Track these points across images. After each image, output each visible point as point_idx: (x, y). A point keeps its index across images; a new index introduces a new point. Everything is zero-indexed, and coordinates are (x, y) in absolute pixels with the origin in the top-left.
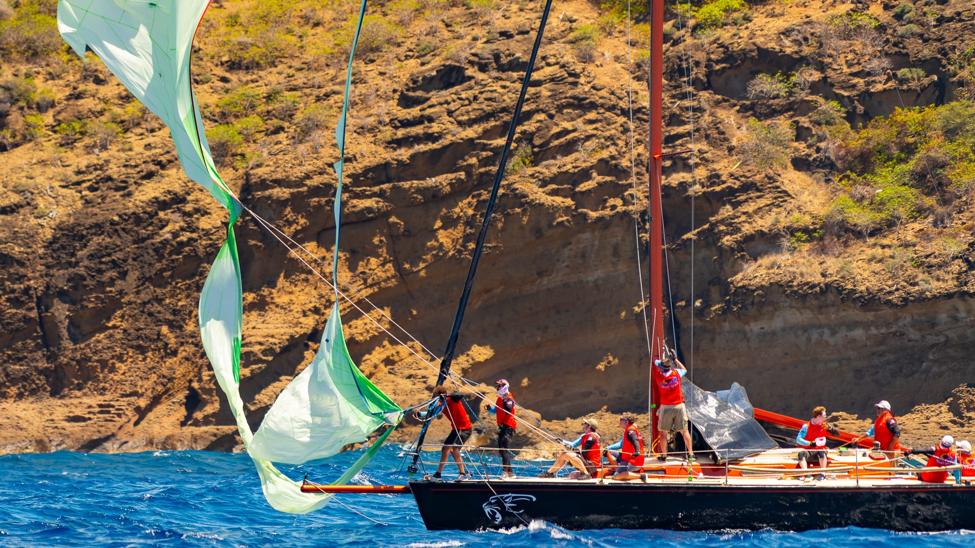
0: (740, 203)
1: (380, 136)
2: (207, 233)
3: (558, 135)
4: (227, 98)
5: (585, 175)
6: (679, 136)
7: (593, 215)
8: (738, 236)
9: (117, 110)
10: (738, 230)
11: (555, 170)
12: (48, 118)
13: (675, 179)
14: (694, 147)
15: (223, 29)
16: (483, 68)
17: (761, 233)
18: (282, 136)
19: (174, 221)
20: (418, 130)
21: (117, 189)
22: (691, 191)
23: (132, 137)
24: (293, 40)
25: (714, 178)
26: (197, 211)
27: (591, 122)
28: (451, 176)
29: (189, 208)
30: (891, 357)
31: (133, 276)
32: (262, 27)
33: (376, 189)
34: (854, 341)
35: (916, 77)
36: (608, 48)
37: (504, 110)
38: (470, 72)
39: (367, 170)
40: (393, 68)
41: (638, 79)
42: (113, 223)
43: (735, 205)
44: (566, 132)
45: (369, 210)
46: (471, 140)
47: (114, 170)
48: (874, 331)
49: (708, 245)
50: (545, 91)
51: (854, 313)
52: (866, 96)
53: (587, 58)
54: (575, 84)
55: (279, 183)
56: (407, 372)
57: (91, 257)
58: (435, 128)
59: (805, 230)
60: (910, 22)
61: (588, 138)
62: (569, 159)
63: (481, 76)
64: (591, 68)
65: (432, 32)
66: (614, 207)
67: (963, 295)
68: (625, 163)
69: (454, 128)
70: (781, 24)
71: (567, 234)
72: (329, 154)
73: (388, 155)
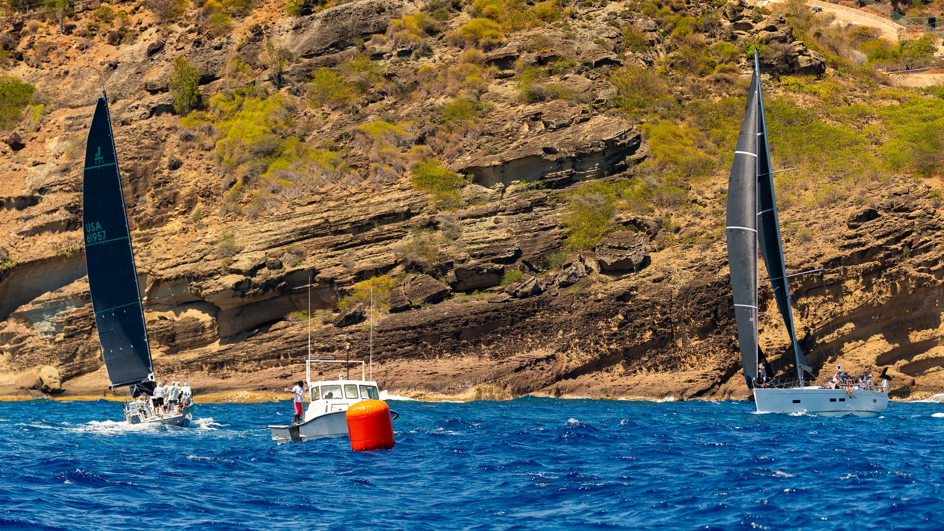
1: (836, 244)
3: (922, 243)
5: (935, 262)
9: (710, 232)
11: (921, 260)
12: (677, 237)
16: (887, 210)
18: (789, 244)
20: (855, 241)
21: (710, 270)
23: (717, 245)
24: (795, 197)
27: (938, 236)
28: (871, 263)
33: (834, 270)
37: (896, 231)
38: (879, 213)
39: (831, 260)
40: (842, 211)
42: (708, 287)
44: (927, 241)
45: (831, 280)
46: (881, 246)
47: (708, 261)
50: (916, 222)
53: (937, 206)
54: (932, 218)
56: (851, 358)
57: (698, 303)
58: (863, 240)
61: (936, 244)
62: (928, 254)
63: (885, 215)
64: (938, 210)
65: (863, 193)
69: (872, 240)
71: (927, 290)
72: (813, 252)
73: (840, 253)
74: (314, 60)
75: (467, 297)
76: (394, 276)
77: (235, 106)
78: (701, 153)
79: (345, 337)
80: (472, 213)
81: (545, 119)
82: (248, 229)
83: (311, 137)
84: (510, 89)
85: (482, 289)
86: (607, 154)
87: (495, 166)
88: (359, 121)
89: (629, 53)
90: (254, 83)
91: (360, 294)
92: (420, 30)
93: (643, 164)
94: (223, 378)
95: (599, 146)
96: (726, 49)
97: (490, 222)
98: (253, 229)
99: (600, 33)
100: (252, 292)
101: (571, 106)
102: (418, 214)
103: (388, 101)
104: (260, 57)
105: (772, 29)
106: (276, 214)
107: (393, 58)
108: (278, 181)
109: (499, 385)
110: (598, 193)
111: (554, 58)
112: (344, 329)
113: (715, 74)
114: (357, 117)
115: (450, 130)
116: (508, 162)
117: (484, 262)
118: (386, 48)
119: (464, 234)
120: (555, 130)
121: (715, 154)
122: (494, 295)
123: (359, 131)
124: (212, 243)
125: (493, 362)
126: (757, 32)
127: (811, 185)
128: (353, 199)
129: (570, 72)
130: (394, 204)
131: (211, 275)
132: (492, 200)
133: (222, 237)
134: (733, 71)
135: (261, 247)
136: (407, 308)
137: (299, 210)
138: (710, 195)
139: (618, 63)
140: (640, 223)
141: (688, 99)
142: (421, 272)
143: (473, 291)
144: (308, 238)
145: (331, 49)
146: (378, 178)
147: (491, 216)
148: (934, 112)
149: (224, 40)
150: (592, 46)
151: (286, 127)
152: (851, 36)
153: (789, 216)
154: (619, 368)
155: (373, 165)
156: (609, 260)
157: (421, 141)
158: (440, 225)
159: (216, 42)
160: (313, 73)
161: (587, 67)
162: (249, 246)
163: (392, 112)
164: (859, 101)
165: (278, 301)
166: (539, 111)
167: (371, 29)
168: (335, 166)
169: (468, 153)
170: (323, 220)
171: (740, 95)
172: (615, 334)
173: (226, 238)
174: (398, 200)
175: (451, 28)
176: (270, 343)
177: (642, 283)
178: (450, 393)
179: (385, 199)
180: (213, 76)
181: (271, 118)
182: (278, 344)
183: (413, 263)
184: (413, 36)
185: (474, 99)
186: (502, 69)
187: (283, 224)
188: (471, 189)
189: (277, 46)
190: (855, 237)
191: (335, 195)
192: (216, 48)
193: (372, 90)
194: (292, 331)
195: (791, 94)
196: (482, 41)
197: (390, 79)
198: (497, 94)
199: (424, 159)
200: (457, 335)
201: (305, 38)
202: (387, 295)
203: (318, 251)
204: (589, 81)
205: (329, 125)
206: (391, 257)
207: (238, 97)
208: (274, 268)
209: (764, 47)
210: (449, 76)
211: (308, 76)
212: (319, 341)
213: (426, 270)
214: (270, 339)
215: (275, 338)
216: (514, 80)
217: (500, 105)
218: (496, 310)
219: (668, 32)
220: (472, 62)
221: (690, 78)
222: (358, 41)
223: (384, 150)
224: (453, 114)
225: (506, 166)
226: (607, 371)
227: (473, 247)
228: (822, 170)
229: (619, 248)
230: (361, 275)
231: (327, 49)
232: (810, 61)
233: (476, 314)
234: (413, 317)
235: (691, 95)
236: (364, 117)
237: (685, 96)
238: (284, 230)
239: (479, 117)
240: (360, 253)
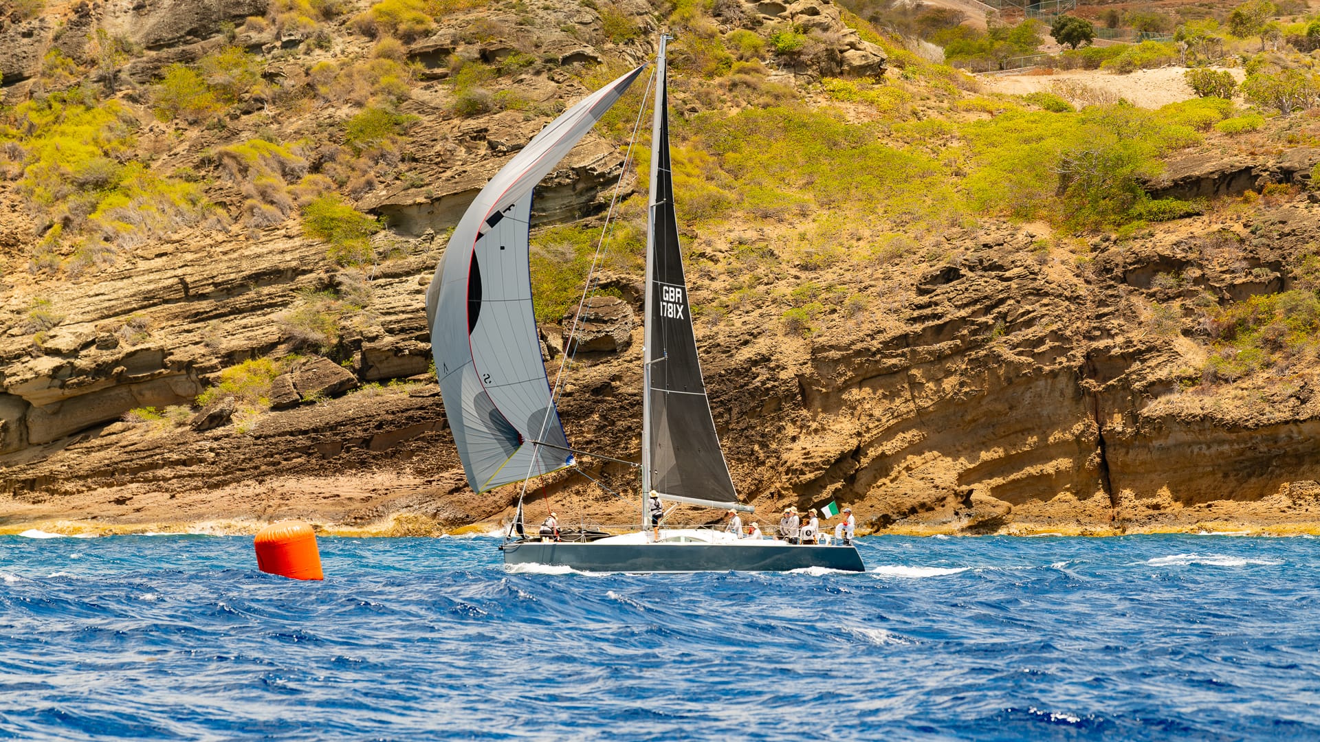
0: (1145, 360)
1: (902, 315)
2: (785, 382)
3: (1023, 314)
4: (798, 289)
5: (1041, 341)
6: (1105, 315)
7: (1047, 368)
8: (1144, 382)
9: (723, 298)
10: (1145, 378)
11: (1020, 338)
13: (1101, 344)
14: (1115, 322)
15: (796, 243)
16: (972, 269)
17: (1160, 381)
18: (835, 316)
19: (763, 374)
20: (928, 311)
21: (724, 352)
22: (1113, 353)
23: (733, 317)
24: (844, 250)
25: (1129, 343)
26: (778, 366)
27: (1046, 305)
28: (950, 342)
29: (772, 365)
30: (1248, 464)
31: (735, 411)
32: (821, 240)
33: (899, 351)
34: (1222, 453)
35: (1267, 275)
36: (1058, 254)
37: (986, 297)
38: (962, 272)
39: (895, 338)
40: (910, 270)
41: (1078, 276)
42: (720, 375)
43: (1143, 361)
44: (1029, 312)
45: (895, 366)
46: (964, 318)
47: (721, 339)
48: (1236, 446)
49: (1124, 388)
50: (1014, 285)
51: (1223, 434)
52: (1232, 287)
53: (1043, 262)
54: (1035, 279)
55: (832, 347)
56: (921, 476)
58: (939, 310)
59: (1190, 378)
60: (1262, 236)
61: (1043, 316)
62: (1030, 330)
63: (970, 274)
64: (1045, 268)
65: (938, 245)
66: (1061, 363)
67: (1296, 422)
68: (1068, 333)
69: (952, 310)
70: (1173, 238)
71: (1029, 380)
72: (867, 328)
73: (908, 329)
74: (164, 53)
75: (380, 389)
76: (277, 360)
77: (52, 118)
78: (712, 188)
79: (208, 444)
80: (388, 271)
81: (491, 138)
82: (70, 291)
83: (160, 162)
84: (442, 96)
85: (402, 377)
86: (580, 186)
87: (420, 204)
88: (227, 139)
89: (610, 45)
90: (79, 84)
91: (228, 385)
92: (313, 12)
93: (629, 202)
94: (34, 503)
95: (568, 177)
96: (746, 41)
97: (413, 282)
98: (76, 292)
99: (569, 17)
100: (75, 380)
101: (527, 120)
102: (311, 271)
103: (269, 111)
104: (86, 47)
105: (814, 12)
106: (110, 270)
107: (275, 52)
108: (114, 224)
109: (425, 514)
110: (566, 243)
111: (505, 51)
112: (208, 434)
113: (730, 76)
114: (225, 134)
115: (358, 153)
116: (438, 199)
117: (404, 340)
118: (266, 36)
119: (376, 301)
120: (505, 153)
121: (731, 188)
122: (418, 386)
123: (228, 154)
124: (19, 313)
125: (418, 481)
126: (793, 16)
127: (866, 233)
128: (219, 249)
129: (527, 73)
130: (278, 257)
131: (18, 357)
132: (416, 252)
133: (32, 302)
134: (757, 71)
135: (88, 317)
136: (295, 405)
137: (142, 265)
138: (724, 247)
139: (595, 59)
140: (626, 286)
141: (693, 110)
142: (316, 352)
143: (389, 379)
144: (154, 305)
145: (188, 38)
146: (253, 221)
147: (413, 274)
148: (1039, 130)
149: (36, 23)
150: (557, 35)
151: (123, 148)
152: (921, 22)
153: (835, 277)
154: (594, 488)
155: (248, 202)
156: (581, 335)
157: (316, 168)
158: (343, 288)
159: (24, 26)
160: (164, 71)
161: (550, 65)
162: (72, 315)
163: (275, 126)
164: (933, 114)
165: (112, 393)
166: (483, 126)
167: (245, 10)
168: (194, 203)
169: (382, 186)
170: (176, 280)
171: (765, 106)
172: (590, 442)
173: (38, 305)
174: (283, 252)
175: (358, 9)
176: (102, 454)
177: (628, 369)
178: (356, 523)
179: (265, 250)
180: (21, 74)
181: (104, 134)
182: (113, 454)
183: (304, 341)
184: (305, 20)
185: (390, 108)
186: (430, 66)
187: (119, 284)
188: (384, 238)
189: (111, 32)
190: (929, 305)
191: (193, 244)
192: (25, 35)
193: (247, 96)
194: (132, 436)
195: (837, 104)
196: (402, 27)
197: (272, 81)
198: (423, 103)
199: (320, 194)
200: (366, 443)
201: (151, 21)
202: (267, 385)
203: (170, 323)
204: (553, 84)
205: (186, 145)
206: (273, 333)
207: (57, 106)
208: (107, 347)
209: (801, 38)
210: (356, 76)
211: (155, 75)
212: (171, 451)
213: (323, 350)
214: (102, 448)
215: (109, 446)
216: (448, 83)
217: (427, 118)
218: (421, 408)
219: (665, 16)
220: (389, 57)
221: (697, 80)
222: (228, 26)
223: (264, 181)
224: (361, 131)
225: (437, 204)
226: (578, 493)
227: (388, 318)
228: (880, 211)
229: (598, 320)
230: (231, 358)
231: (182, 37)
232: (866, 57)
233: (393, 413)
234: (303, 418)
235: (697, 105)
236: (235, 134)
237: (689, 107)
238: (121, 293)
239: (399, 134)
240: (229, 327)
